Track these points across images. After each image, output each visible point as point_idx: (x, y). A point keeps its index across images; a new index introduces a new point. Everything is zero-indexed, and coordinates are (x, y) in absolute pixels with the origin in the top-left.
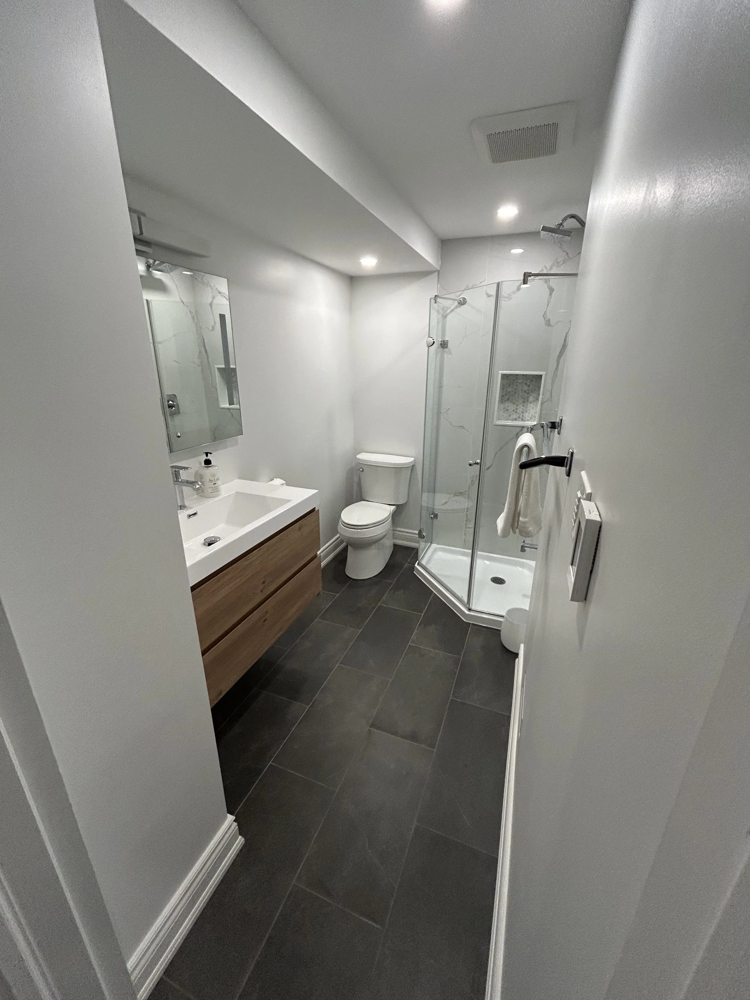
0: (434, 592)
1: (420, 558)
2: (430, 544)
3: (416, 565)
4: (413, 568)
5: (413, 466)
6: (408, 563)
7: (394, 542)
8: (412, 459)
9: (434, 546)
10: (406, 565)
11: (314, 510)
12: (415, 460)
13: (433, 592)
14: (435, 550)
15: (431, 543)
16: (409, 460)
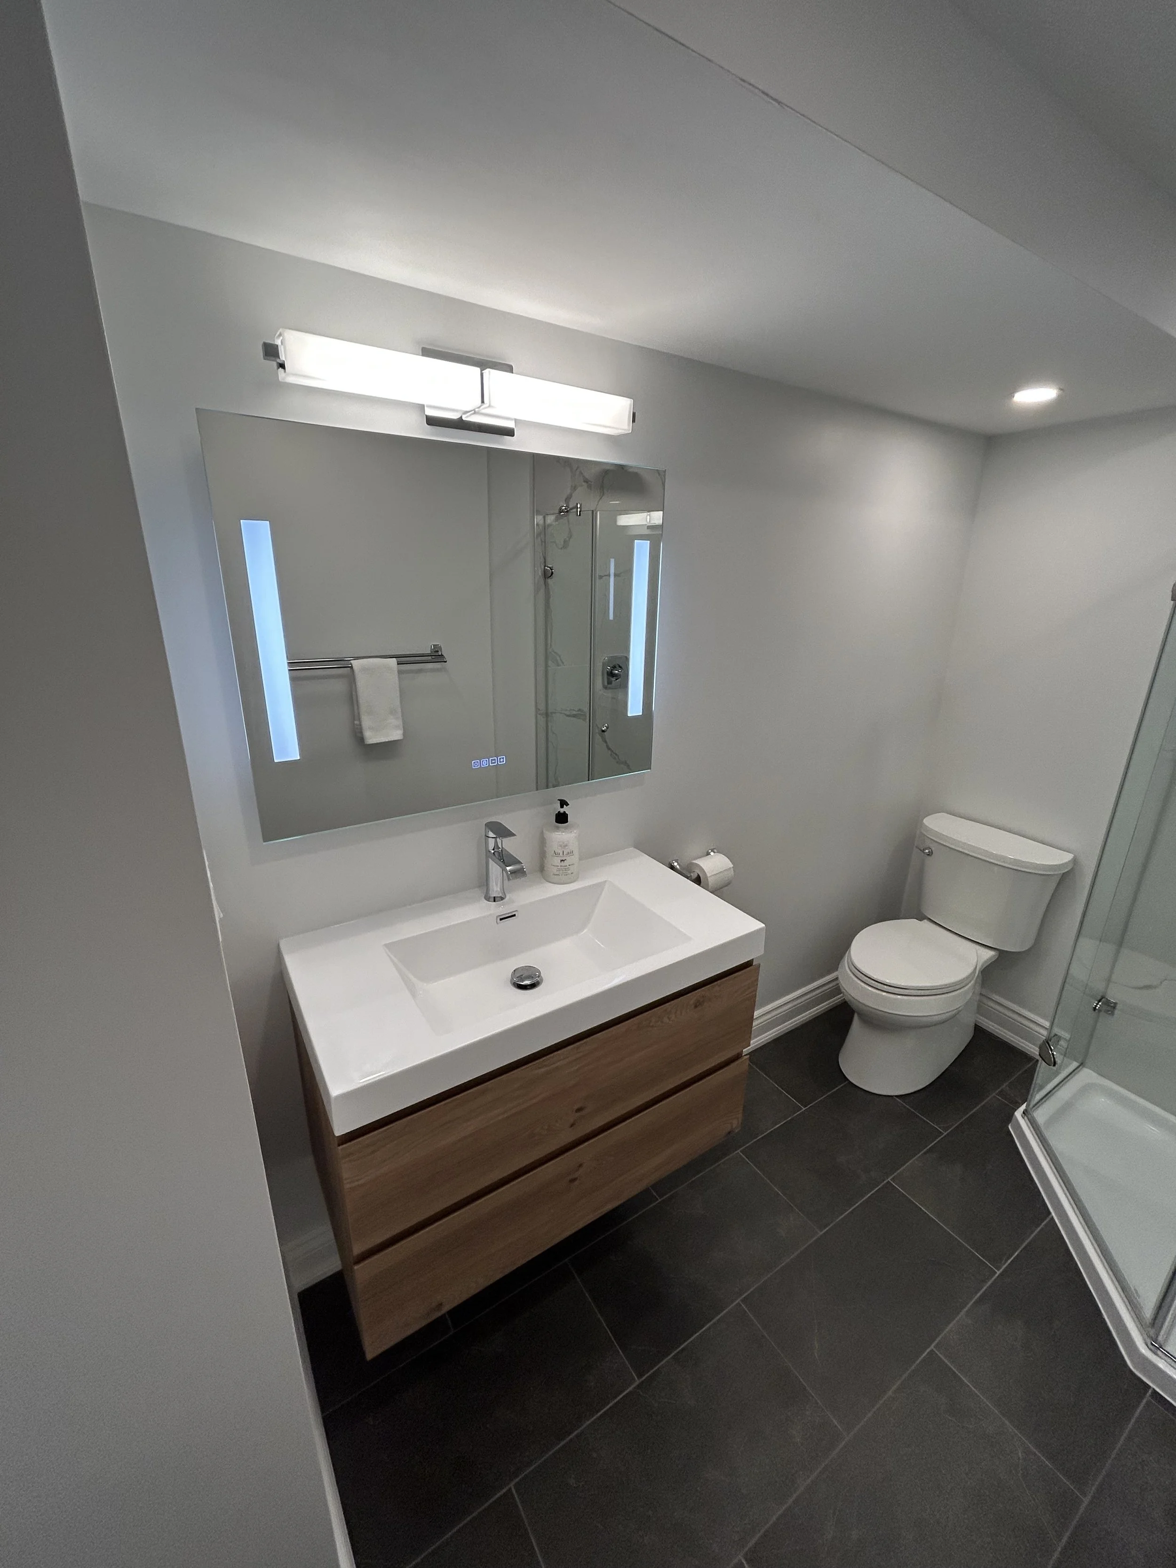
0: (1053, 1214)
1: (1038, 1097)
2: (1075, 1064)
3: (1018, 1114)
4: (1010, 1117)
5: (1064, 876)
6: (1000, 1094)
7: (976, 1020)
8: (1067, 857)
9: (1087, 1075)
10: (992, 1097)
11: (748, 964)
12: (1075, 861)
13: (1049, 1213)
14: (1086, 1089)
15: (1082, 1064)
16: (1059, 858)
